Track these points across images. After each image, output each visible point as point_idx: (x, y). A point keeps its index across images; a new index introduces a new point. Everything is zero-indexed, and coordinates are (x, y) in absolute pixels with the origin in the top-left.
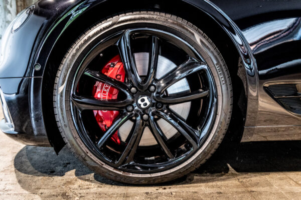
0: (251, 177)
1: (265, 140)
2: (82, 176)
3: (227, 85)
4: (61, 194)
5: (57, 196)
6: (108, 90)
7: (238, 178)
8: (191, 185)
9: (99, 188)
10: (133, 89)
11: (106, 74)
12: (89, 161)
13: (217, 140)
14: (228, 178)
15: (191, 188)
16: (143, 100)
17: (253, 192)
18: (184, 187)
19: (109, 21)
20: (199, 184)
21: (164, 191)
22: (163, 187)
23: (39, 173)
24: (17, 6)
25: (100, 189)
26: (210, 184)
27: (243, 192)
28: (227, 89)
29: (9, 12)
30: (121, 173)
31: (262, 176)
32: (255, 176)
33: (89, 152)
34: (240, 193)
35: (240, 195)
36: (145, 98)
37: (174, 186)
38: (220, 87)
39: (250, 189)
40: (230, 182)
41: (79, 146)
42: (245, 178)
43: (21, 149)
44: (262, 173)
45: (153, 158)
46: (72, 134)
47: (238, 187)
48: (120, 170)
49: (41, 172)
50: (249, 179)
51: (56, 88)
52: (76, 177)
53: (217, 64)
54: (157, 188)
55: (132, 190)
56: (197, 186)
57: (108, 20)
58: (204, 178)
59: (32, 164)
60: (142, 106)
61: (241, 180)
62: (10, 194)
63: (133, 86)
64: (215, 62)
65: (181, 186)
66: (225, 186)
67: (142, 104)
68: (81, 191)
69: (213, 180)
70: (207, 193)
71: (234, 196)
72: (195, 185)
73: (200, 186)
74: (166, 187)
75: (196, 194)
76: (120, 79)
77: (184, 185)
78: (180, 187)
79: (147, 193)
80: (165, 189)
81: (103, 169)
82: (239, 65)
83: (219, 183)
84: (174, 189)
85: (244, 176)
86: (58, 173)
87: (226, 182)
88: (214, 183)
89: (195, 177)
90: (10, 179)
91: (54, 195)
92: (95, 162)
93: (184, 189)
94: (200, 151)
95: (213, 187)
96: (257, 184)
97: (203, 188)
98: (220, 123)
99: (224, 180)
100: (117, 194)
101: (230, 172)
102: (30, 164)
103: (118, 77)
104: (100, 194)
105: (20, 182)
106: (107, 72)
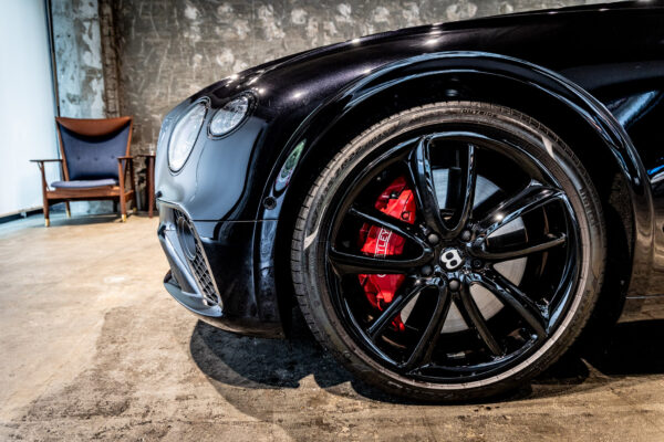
0: (633, 385)
1: (649, 318)
2: (333, 388)
3: (598, 227)
4: (314, 421)
5: (310, 426)
6: (388, 239)
7: (611, 385)
8: (532, 401)
9: (374, 410)
10: (433, 237)
11: (382, 210)
12: (355, 364)
13: (580, 323)
14: (594, 387)
15: (535, 407)
16: (450, 256)
17: (646, 411)
18: (521, 405)
19: (394, 120)
20: (545, 400)
21: (489, 413)
22: (485, 406)
23: (254, 384)
24: (102, 36)
25: (377, 412)
26: (565, 398)
27: (629, 413)
28: (599, 233)
29: (87, 48)
30: (413, 383)
31: (653, 382)
32: (641, 382)
33: (357, 348)
34: (622, 415)
35: (626, 419)
36: (454, 252)
37: (502, 404)
38: (586, 230)
39: (640, 407)
40: (600, 394)
41: (340, 337)
42: (622, 385)
43: (191, 334)
44: (652, 376)
45: (462, 354)
46: (328, 317)
47: (616, 403)
48: (410, 378)
49: (256, 381)
50: (631, 388)
51: (300, 238)
52: (323, 390)
53: (582, 191)
54: (474, 407)
55: (433, 412)
56: (544, 404)
57: (392, 118)
58: (550, 387)
59: (230, 365)
60: (449, 266)
61: (617, 390)
62: (227, 423)
63: (432, 232)
64: (579, 187)
65: (515, 403)
66: (593, 402)
67: (448, 262)
68: (346, 416)
69: (567, 391)
70: (566, 415)
71: (616, 421)
72: (539, 400)
73: (548, 403)
74: (489, 405)
75: (548, 419)
76: (407, 218)
77: (520, 402)
78: (514, 406)
79: (462, 418)
80: (489, 409)
81: (380, 376)
82: (614, 187)
83: (580, 397)
84: (507, 409)
85: (621, 382)
86: (285, 381)
87: (592, 395)
88: (572, 397)
89: (534, 387)
90: (210, 395)
91: (303, 424)
92: (367, 365)
93: (523, 410)
94: (550, 343)
95: (571, 404)
96: (648, 398)
97: (557, 407)
98: (587, 292)
99: (586, 390)
100: (411, 419)
101: (592, 376)
102: (226, 366)
103: (406, 215)
104: (381, 421)
105: (228, 399)
106: (385, 208)
